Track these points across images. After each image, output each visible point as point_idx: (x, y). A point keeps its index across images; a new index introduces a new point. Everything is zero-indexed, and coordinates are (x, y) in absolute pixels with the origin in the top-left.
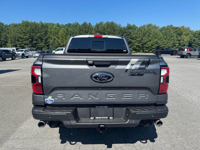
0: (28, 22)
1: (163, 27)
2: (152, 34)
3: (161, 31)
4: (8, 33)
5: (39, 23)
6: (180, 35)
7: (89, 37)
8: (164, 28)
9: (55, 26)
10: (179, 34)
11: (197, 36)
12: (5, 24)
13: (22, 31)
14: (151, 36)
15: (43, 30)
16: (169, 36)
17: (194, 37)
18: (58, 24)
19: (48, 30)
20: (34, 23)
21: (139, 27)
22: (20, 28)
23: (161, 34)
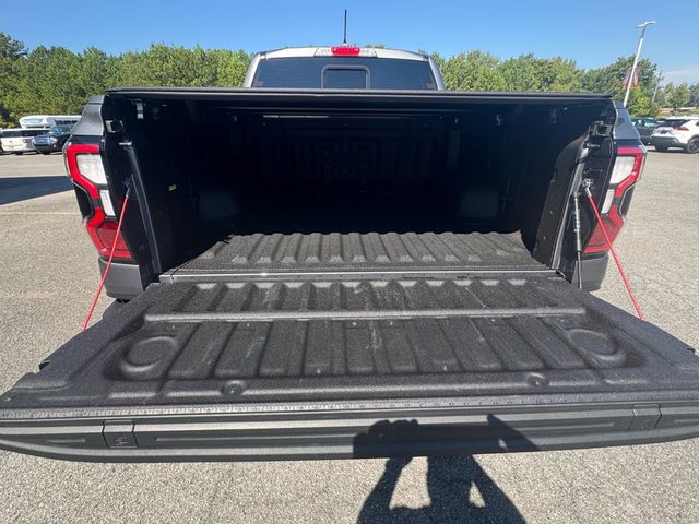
0: (166, 50)
1: (509, 59)
2: (479, 80)
3: (504, 70)
4: (120, 79)
5: (193, 51)
6: (550, 83)
7: (315, 57)
8: (509, 64)
9: (234, 59)
10: (546, 80)
11: (591, 83)
12: (108, 55)
13: (153, 72)
14: (476, 84)
15: (206, 69)
16: (521, 85)
17: (583, 87)
18: (241, 52)
19: (219, 69)
20: (182, 52)
21: (447, 61)
22: (148, 66)
23: (503, 80)
